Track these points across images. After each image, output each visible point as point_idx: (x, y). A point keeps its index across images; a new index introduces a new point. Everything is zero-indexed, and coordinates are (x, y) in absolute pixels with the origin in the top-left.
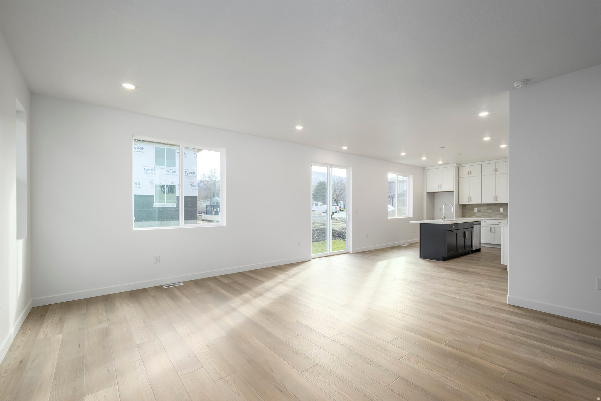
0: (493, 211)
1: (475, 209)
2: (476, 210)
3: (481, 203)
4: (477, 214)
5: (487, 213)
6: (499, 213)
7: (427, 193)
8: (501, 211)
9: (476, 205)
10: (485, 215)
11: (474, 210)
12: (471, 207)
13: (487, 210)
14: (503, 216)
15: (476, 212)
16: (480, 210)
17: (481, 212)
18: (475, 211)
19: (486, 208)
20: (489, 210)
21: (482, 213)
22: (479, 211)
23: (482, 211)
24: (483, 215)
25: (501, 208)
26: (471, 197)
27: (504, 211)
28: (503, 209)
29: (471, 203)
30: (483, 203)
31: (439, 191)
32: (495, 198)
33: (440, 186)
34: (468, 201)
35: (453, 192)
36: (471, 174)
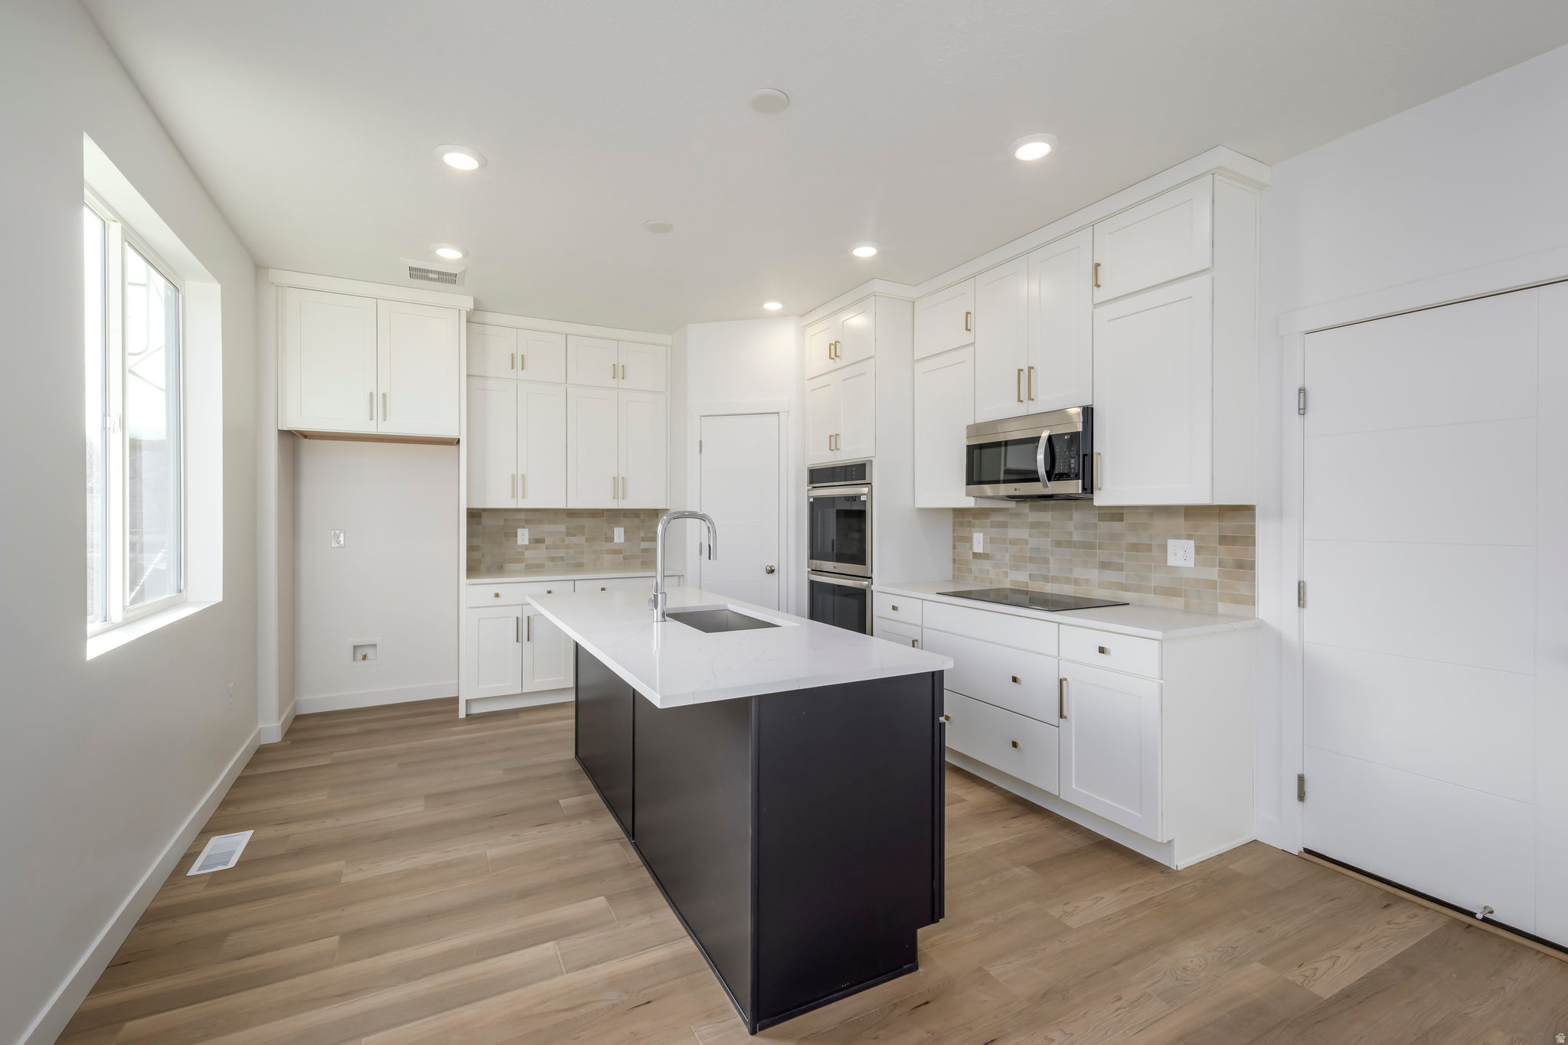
0: (587, 541)
1: (519, 532)
2: (523, 536)
3: (564, 507)
4: (528, 554)
5: (567, 547)
6: (610, 546)
7: (282, 431)
8: (616, 541)
9: (522, 516)
10: (562, 559)
11: (516, 535)
12: (502, 523)
13: (568, 534)
14: (624, 558)
15: (526, 547)
16: (539, 536)
17: (543, 546)
18: (520, 542)
19: (562, 528)
20: (574, 535)
21: (547, 549)
22: (537, 541)
23: (548, 541)
24: (553, 559)
25: (615, 529)
26: (523, 476)
27: (626, 539)
28: (622, 530)
29: (523, 504)
30: (572, 505)
31: (370, 429)
32: (619, 485)
33: (378, 402)
34: (513, 497)
35: (454, 447)
36: (523, 369)
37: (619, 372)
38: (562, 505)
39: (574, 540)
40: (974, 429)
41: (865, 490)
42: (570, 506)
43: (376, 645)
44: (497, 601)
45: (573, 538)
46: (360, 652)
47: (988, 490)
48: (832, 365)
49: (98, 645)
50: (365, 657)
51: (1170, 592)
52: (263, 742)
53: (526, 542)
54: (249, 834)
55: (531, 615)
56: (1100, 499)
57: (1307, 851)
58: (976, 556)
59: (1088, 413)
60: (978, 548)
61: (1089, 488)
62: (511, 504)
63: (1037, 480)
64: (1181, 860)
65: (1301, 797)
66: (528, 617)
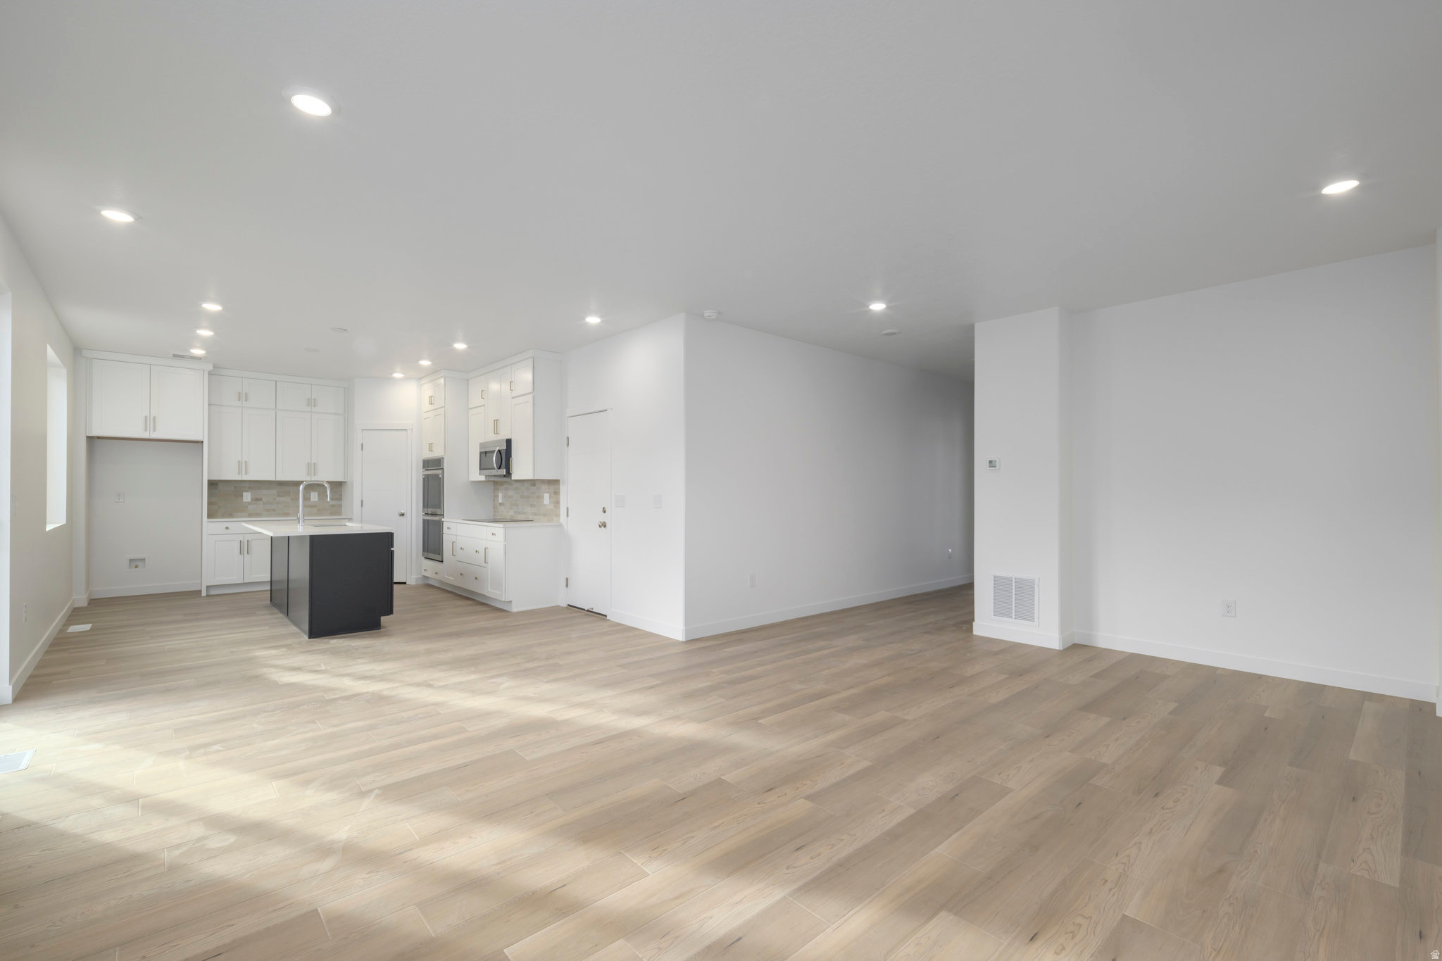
0: (292, 499)
1: (244, 494)
2: (247, 497)
3: (274, 480)
4: (251, 506)
5: (278, 503)
6: (308, 503)
7: (87, 437)
8: (312, 499)
9: (246, 485)
10: (274, 510)
11: (242, 496)
12: (232, 489)
13: (278, 496)
14: (318, 510)
15: (249, 503)
16: (258, 497)
17: (261, 502)
18: (244, 500)
19: (274, 492)
20: (283, 496)
21: (264, 504)
22: (256, 500)
23: (264, 500)
24: (268, 510)
25: (312, 493)
26: (246, 462)
27: (319, 499)
28: (316, 494)
29: (245, 478)
30: (279, 478)
31: (146, 435)
32: (312, 468)
33: (150, 421)
34: (239, 474)
35: (200, 444)
36: (246, 400)
37: (311, 403)
38: (272, 478)
39: (282, 499)
40: (482, 445)
41: (440, 472)
42: (278, 479)
43: (144, 559)
44: (228, 531)
45: (282, 498)
46: (134, 563)
47: (487, 472)
48: (430, 407)
49: (49, 528)
50: (137, 567)
51: (545, 515)
52: (76, 606)
53: (249, 500)
54: (91, 625)
55: (250, 539)
56: (514, 477)
57: (569, 605)
58: (500, 504)
59: (509, 442)
60: (500, 501)
61: (509, 474)
62: (239, 478)
63: (494, 469)
64: (515, 608)
65: (567, 586)
66: (248, 541)
